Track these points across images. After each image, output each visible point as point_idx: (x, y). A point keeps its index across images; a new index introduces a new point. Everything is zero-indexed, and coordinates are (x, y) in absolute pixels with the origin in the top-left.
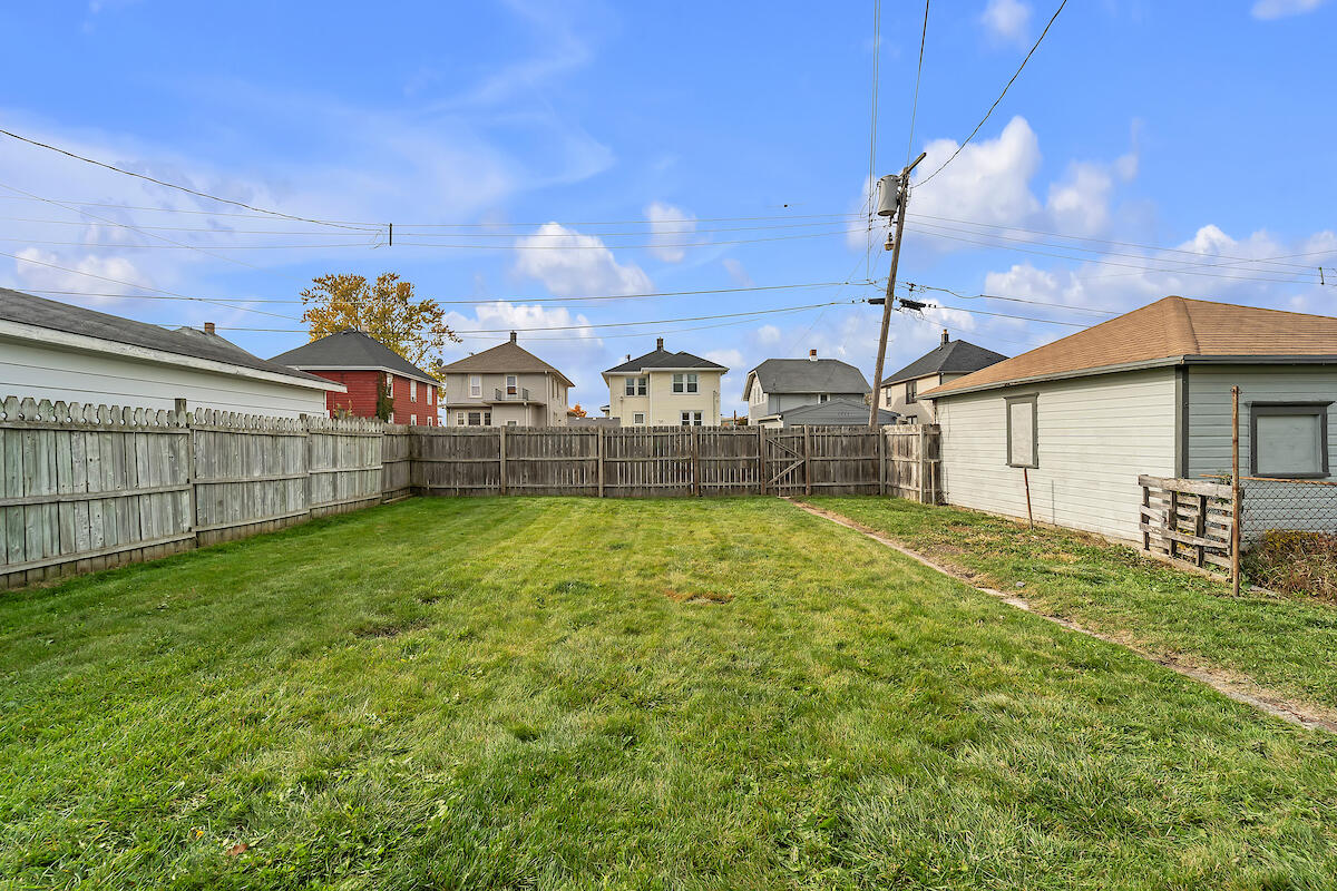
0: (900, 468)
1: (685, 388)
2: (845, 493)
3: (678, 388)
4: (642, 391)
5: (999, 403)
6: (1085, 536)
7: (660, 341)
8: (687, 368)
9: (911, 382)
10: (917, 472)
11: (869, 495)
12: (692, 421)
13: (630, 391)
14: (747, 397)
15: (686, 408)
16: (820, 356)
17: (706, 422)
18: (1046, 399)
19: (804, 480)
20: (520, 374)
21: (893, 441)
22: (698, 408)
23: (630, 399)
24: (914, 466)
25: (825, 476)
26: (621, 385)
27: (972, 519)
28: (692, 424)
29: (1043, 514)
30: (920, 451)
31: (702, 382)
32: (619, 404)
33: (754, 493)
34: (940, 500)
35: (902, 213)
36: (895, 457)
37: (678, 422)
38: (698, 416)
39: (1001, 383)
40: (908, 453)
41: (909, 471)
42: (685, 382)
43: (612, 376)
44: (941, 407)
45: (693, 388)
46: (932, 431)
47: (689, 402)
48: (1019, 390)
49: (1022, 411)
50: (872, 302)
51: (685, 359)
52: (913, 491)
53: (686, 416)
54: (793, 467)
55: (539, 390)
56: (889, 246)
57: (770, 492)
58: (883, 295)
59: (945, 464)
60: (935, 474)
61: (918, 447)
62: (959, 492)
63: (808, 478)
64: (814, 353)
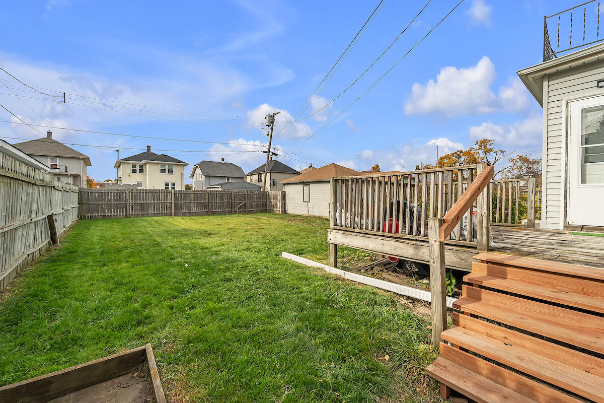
0: (274, 204)
1: (167, 171)
2: (257, 212)
3: (163, 171)
4: (141, 171)
5: (302, 186)
6: (319, 217)
7: (149, 147)
8: (167, 162)
9: (260, 174)
10: (279, 205)
11: (264, 212)
12: (170, 186)
13: (134, 171)
14: (192, 176)
15: (167, 181)
16: (225, 161)
17: (178, 188)
18: (311, 186)
19: (245, 208)
20: (61, 157)
21: (271, 196)
22: (173, 181)
23: (133, 175)
24: (278, 203)
25: (252, 207)
26: (129, 168)
27: (294, 217)
28: (170, 188)
29: (311, 213)
30: (280, 199)
31: (175, 169)
32: (127, 177)
33: (230, 213)
34: (286, 213)
35: (273, 125)
36: (272, 201)
37: (163, 188)
38: (173, 184)
39: (302, 181)
40: (276, 199)
41: (276, 204)
42: (167, 168)
43: (123, 163)
44: (286, 186)
45: (170, 172)
46: (283, 193)
47: (168, 178)
48: (306, 183)
49: (306, 188)
50: (264, 152)
51: (164, 158)
52: (278, 210)
53: (167, 184)
54: (242, 204)
55: (74, 167)
56: (268, 135)
57: (235, 212)
58: (267, 150)
59: (287, 202)
60: (284, 205)
61: (280, 198)
62: (290, 210)
63: (246, 207)
64: (223, 160)
